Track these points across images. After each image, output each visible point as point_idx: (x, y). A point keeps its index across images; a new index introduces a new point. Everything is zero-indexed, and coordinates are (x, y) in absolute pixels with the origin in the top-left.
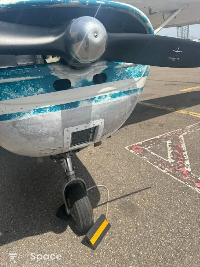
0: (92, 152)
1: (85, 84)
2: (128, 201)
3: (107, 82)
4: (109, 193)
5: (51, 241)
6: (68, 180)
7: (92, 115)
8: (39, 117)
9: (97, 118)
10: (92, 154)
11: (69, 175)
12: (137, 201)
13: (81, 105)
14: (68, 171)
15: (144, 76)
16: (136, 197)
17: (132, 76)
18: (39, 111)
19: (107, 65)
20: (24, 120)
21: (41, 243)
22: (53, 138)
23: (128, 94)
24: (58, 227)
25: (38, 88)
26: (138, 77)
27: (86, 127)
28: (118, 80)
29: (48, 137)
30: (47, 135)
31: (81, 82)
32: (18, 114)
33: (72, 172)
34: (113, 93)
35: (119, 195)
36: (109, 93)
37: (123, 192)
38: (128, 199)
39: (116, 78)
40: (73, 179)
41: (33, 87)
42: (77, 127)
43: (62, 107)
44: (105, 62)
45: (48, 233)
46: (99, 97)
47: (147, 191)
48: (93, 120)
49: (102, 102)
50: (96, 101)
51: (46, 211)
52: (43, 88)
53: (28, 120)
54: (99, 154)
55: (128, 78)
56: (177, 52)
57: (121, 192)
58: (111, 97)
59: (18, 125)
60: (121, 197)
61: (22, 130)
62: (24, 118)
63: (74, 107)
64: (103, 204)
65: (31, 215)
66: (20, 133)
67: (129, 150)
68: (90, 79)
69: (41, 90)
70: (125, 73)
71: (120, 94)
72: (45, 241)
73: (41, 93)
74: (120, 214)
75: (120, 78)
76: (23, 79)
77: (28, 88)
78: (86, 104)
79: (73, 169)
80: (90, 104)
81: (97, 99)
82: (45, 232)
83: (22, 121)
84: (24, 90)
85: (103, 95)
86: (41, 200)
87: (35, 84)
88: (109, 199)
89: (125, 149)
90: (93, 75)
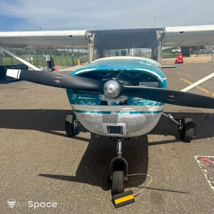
0: (162, 149)
1: (115, 104)
2: (160, 194)
3: (127, 105)
4: (151, 183)
5: (97, 192)
6: (116, 157)
7: (118, 120)
8: (92, 114)
9: (120, 122)
10: (161, 151)
11: (117, 153)
12: (167, 197)
13: (112, 114)
14: (118, 151)
15: (155, 105)
16: (168, 194)
17: (145, 105)
18: (93, 112)
19: (127, 97)
20: (86, 115)
21: (91, 190)
22: (98, 126)
23: (142, 113)
24: (104, 187)
25: (93, 103)
26: (149, 105)
27: (114, 125)
28: (134, 105)
29: (95, 125)
30: (95, 123)
31: (113, 103)
32: (85, 112)
33: (120, 152)
34: (131, 111)
35: (157, 187)
36: (129, 111)
37: (162, 187)
38: (161, 192)
39: (133, 104)
40: (120, 157)
41: (91, 102)
42: (110, 124)
43: (103, 112)
44: (127, 96)
45: (97, 187)
46: (122, 112)
47: (182, 194)
48: (119, 123)
49: (124, 114)
50: (120, 113)
51: (104, 175)
52: (96, 103)
53: (88, 115)
54: (167, 153)
55: (141, 105)
56: (172, 97)
57: (160, 186)
58: (130, 113)
59: (84, 116)
60: (157, 189)
61: (85, 118)
62: (86, 113)
63: (108, 114)
64: (140, 187)
65: (94, 173)
66: (85, 119)
67: (196, 159)
68: (118, 102)
69: (94, 104)
70: (139, 102)
71: (136, 113)
72: (93, 190)
73: (94, 105)
74: (148, 198)
75: (135, 105)
76: (88, 98)
77: (89, 102)
78: (114, 113)
79: (122, 151)
80: (117, 114)
81: (121, 112)
82: (96, 186)
83: (85, 114)
84: (88, 103)
85: (124, 111)
86: (105, 168)
87: (93, 101)
88: (147, 186)
89: (193, 157)
90: (119, 102)
